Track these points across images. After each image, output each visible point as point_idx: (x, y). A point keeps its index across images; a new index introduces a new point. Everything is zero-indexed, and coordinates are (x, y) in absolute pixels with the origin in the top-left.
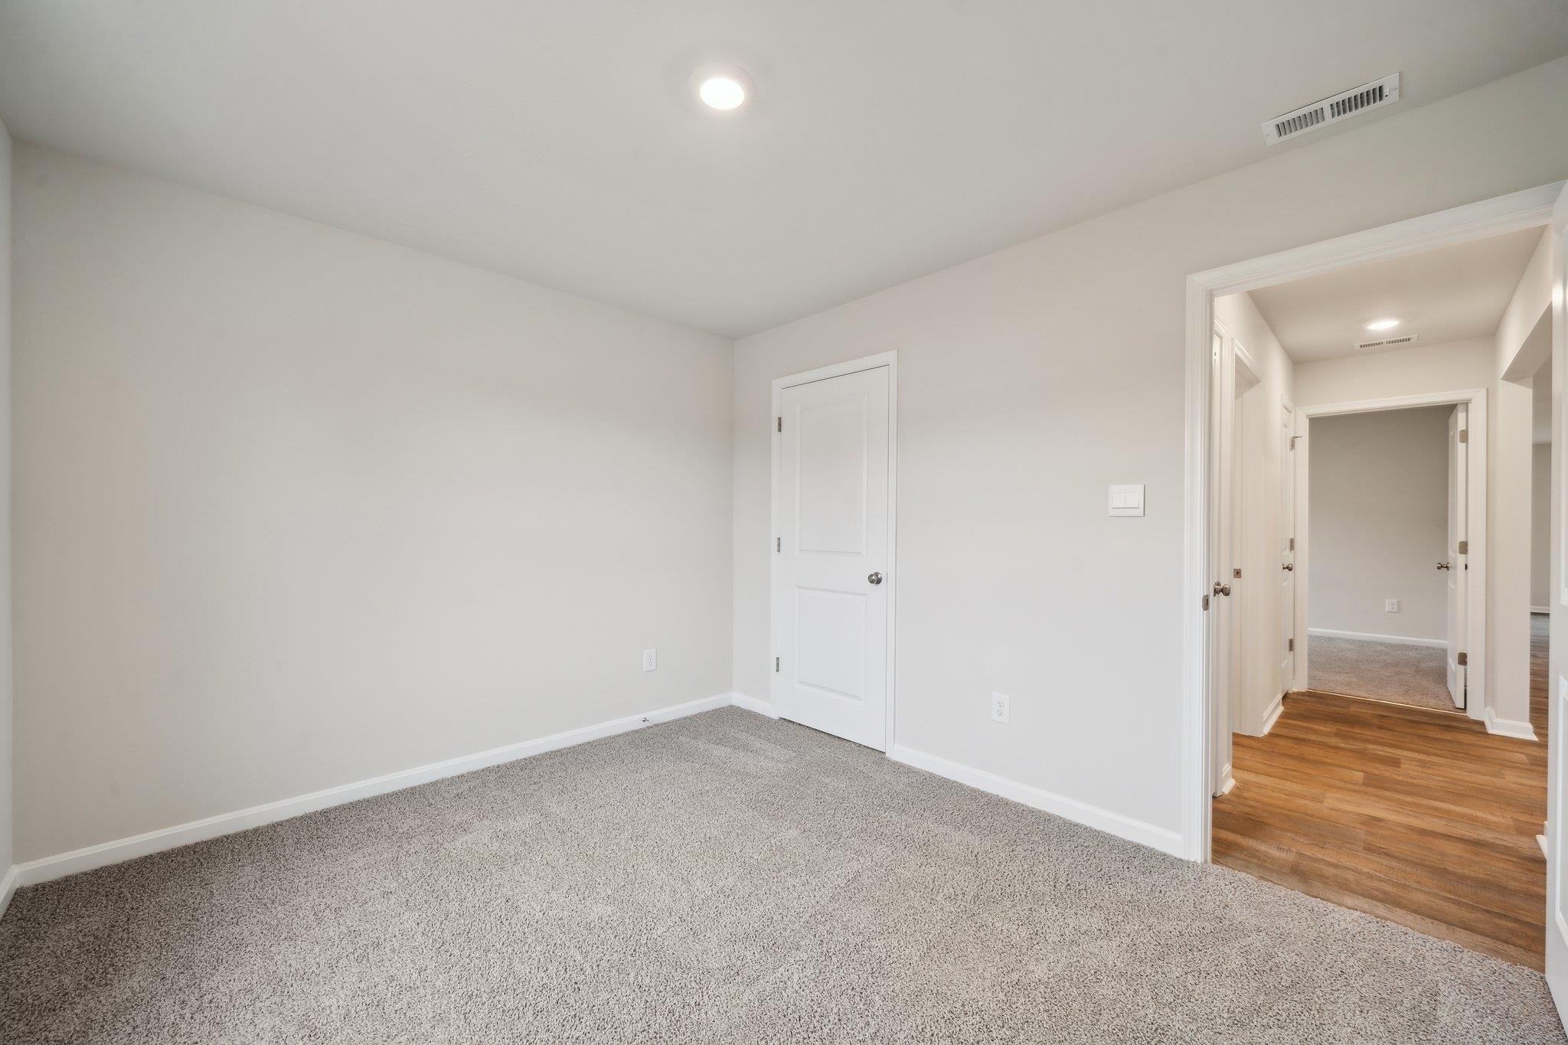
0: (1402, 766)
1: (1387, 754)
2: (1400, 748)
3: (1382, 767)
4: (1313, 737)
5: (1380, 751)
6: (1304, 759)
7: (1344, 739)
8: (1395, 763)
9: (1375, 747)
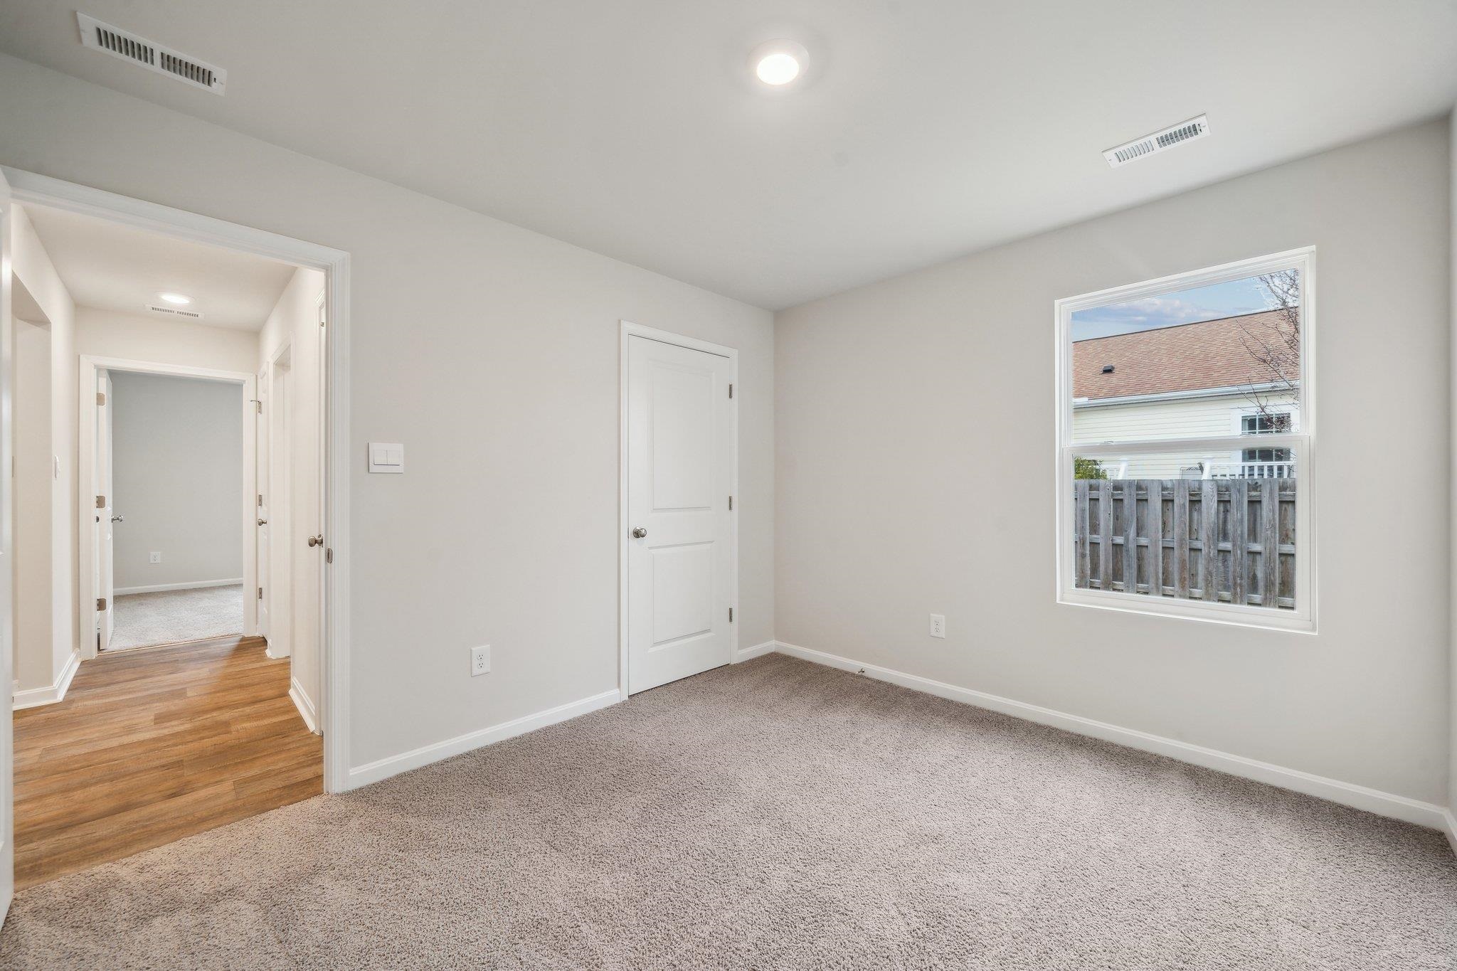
0: (152, 717)
1: (168, 724)
2: (154, 739)
3: (173, 708)
4: (248, 710)
5: (175, 726)
6: (240, 687)
7: (216, 722)
8: (160, 719)
9: (182, 728)
